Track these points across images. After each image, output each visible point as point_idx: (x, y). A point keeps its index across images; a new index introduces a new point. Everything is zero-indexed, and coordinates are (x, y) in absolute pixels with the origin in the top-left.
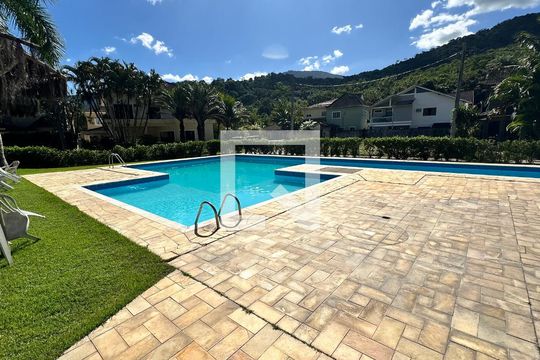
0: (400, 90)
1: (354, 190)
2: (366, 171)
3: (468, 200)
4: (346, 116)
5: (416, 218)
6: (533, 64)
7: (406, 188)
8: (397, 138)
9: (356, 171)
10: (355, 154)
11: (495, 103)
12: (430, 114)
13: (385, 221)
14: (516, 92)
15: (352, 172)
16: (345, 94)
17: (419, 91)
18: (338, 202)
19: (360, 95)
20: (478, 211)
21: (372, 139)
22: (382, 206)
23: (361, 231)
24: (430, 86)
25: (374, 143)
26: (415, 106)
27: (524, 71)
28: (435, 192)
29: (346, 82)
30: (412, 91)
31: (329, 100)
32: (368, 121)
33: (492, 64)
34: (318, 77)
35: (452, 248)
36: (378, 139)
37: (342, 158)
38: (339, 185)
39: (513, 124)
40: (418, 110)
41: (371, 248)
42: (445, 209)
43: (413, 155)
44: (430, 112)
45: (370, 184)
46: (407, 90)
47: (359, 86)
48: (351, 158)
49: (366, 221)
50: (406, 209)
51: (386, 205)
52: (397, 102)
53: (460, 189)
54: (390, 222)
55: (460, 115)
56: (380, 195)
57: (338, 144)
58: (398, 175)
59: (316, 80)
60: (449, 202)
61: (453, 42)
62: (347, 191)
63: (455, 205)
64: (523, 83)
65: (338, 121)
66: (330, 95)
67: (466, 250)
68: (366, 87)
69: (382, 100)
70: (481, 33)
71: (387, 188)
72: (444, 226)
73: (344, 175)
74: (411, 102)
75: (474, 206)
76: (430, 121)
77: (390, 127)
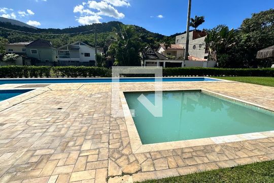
0: (73, 42)
1: (43, 96)
2: (53, 85)
3: (98, 93)
4: (41, 53)
5: (75, 106)
6: (118, 40)
7: (73, 92)
8: (71, 67)
9: (46, 85)
10: (48, 75)
11: (109, 54)
12: (87, 56)
13: (59, 110)
14: (114, 50)
15: (44, 86)
16: (39, 39)
17: (81, 44)
18: (30, 106)
19: (49, 41)
20: (101, 97)
21: (57, 67)
22: (58, 103)
23: (43, 119)
24: (86, 43)
25: (58, 69)
26: (80, 51)
27: (116, 43)
28: (86, 92)
29: (39, 32)
30: (78, 44)
31: (26, 41)
32: (57, 57)
33: (108, 38)
34: (17, 24)
35: (88, 115)
36: (61, 67)
37: (39, 78)
38: (33, 95)
39: (115, 62)
40: (82, 54)
41: (47, 127)
42: (89, 99)
43: (80, 75)
44: (87, 55)
45: (54, 92)
46: (76, 43)
47: (49, 36)
48: (45, 78)
49: (47, 113)
50: (71, 102)
51: (61, 102)
52: (71, 48)
53: (96, 89)
54: (62, 110)
55: (98, 57)
56: (59, 97)
57: (34, 70)
58: (70, 86)
59: (15, 26)
60: (91, 95)
61: (94, 24)
62: (38, 98)
63: (93, 96)
64: (116, 47)
65: (36, 55)
66: (27, 38)
67: (93, 115)
68: (54, 38)
69: (63, 46)
70: (104, 24)
71: (63, 93)
72: (87, 106)
73: (38, 88)
74: (78, 49)
75: (99, 96)
76: (87, 59)
77: (69, 61)
